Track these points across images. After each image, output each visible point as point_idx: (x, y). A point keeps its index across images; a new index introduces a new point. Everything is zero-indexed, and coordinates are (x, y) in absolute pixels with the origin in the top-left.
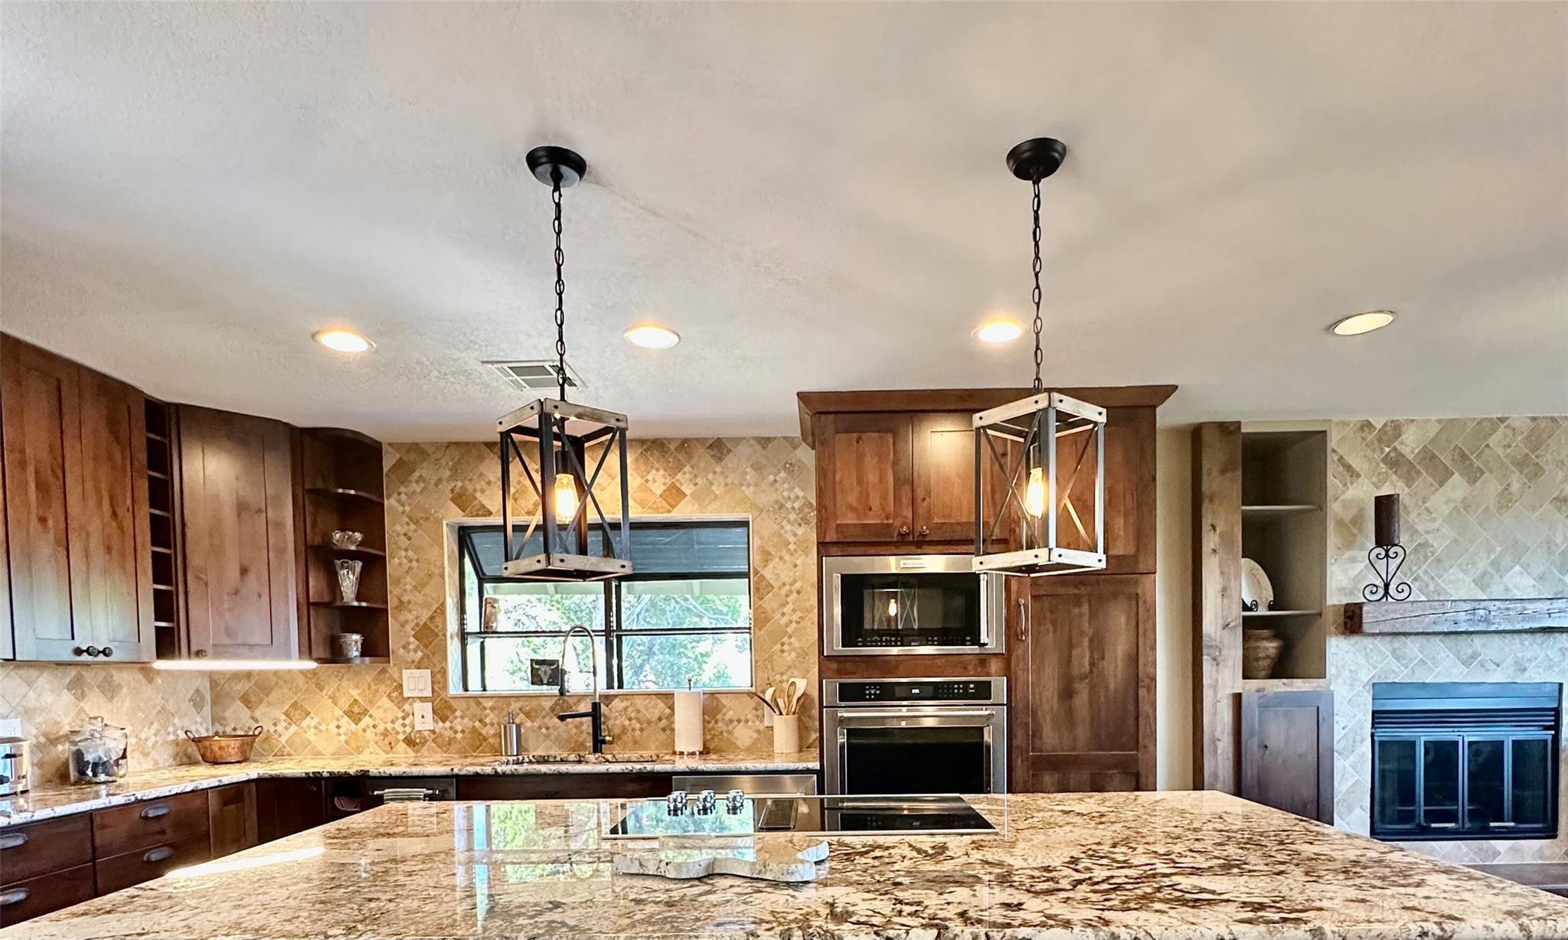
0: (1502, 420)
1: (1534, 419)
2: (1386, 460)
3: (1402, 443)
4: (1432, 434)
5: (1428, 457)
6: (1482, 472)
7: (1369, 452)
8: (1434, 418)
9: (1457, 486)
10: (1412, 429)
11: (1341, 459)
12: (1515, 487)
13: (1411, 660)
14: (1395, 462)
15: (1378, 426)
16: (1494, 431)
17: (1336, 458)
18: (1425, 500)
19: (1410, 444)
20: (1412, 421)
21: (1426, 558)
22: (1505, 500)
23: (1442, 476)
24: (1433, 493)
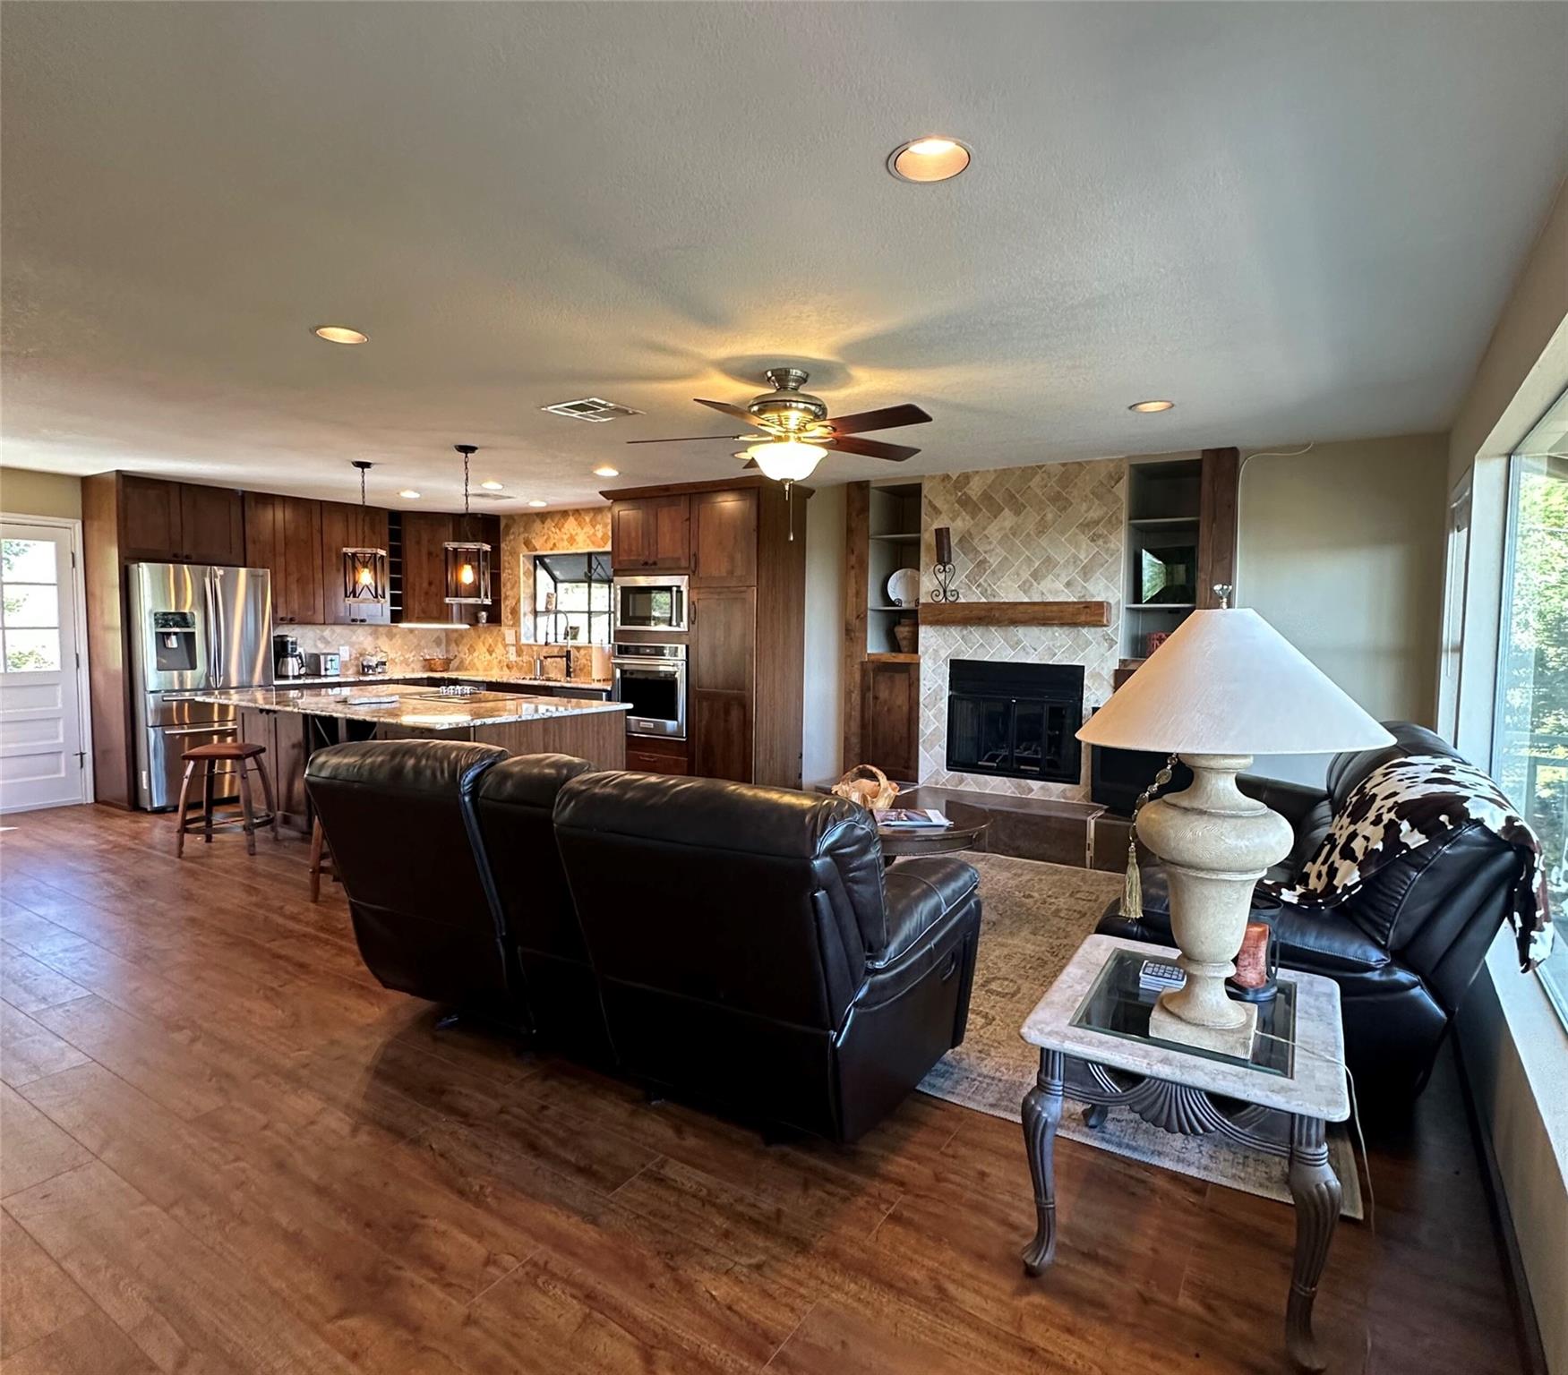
0: (1040, 467)
1: (1064, 465)
2: (959, 501)
3: (970, 489)
4: (989, 482)
5: (986, 497)
6: (1025, 507)
7: (948, 497)
8: (992, 469)
9: (1008, 519)
10: (977, 478)
11: (930, 501)
12: (1050, 516)
13: (974, 644)
14: (965, 502)
15: (954, 478)
16: (1037, 473)
17: (927, 501)
18: (984, 529)
19: (975, 489)
20: (977, 472)
21: (985, 571)
22: (1042, 528)
23: (996, 512)
24: (989, 524)
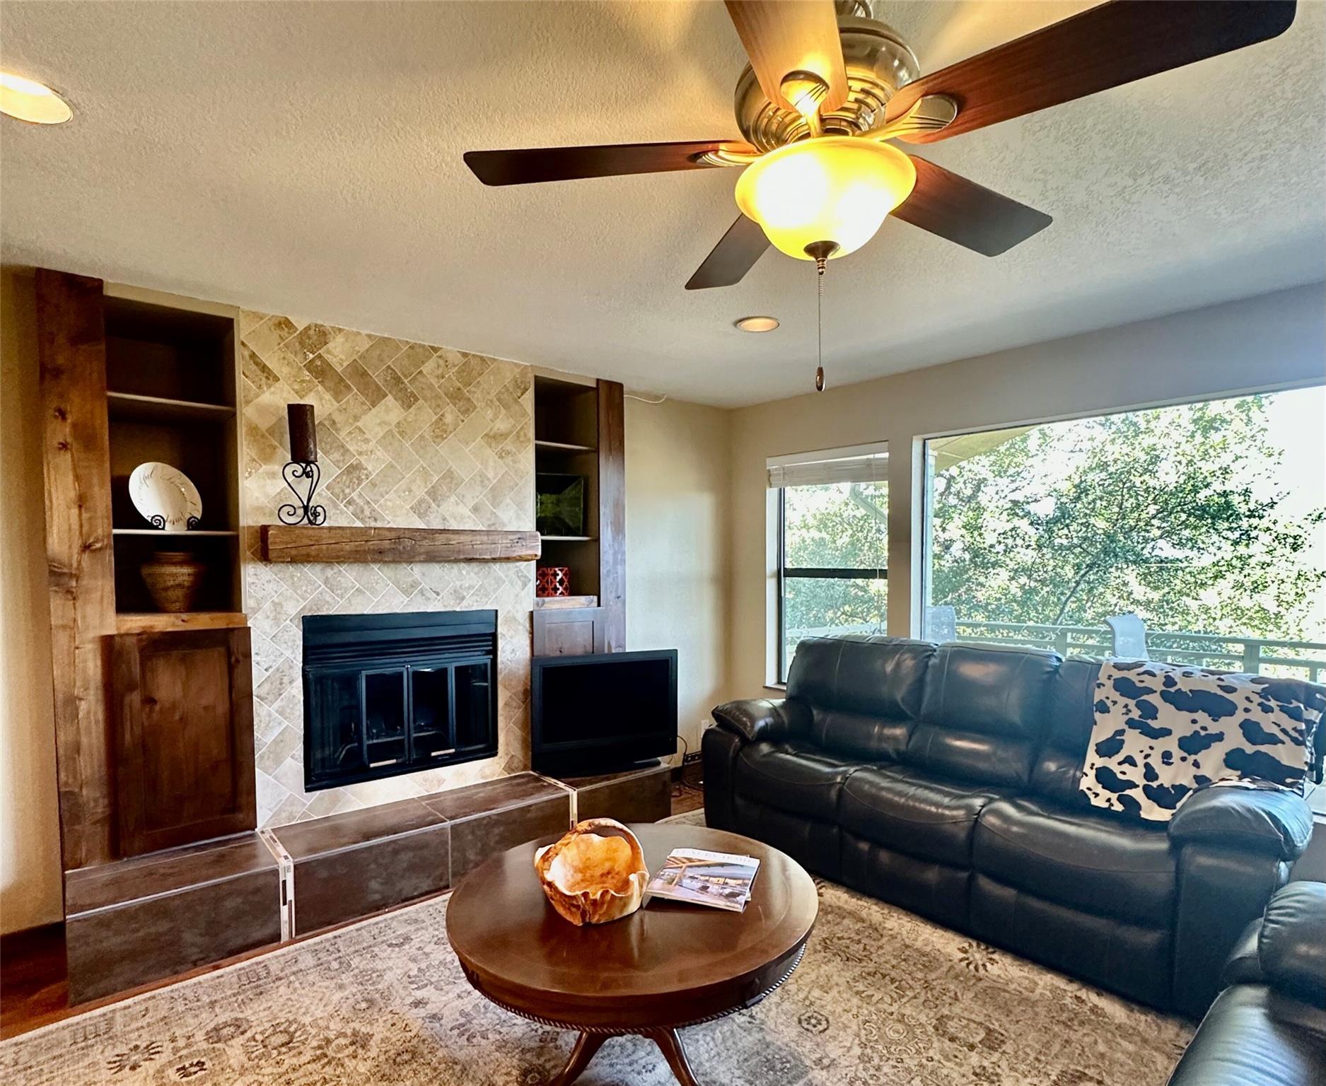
0: (435, 349)
1: (465, 355)
2: (310, 366)
3: (328, 352)
4: (362, 350)
5: (359, 372)
6: (416, 399)
7: (290, 356)
8: (364, 332)
9: (390, 409)
10: (340, 339)
11: (253, 356)
12: (449, 419)
14: (321, 371)
15: (301, 328)
16: (429, 357)
17: (246, 353)
18: (356, 418)
19: (338, 353)
20: (340, 330)
21: (360, 480)
22: (440, 431)
23: (375, 396)
24: (365, 413)
